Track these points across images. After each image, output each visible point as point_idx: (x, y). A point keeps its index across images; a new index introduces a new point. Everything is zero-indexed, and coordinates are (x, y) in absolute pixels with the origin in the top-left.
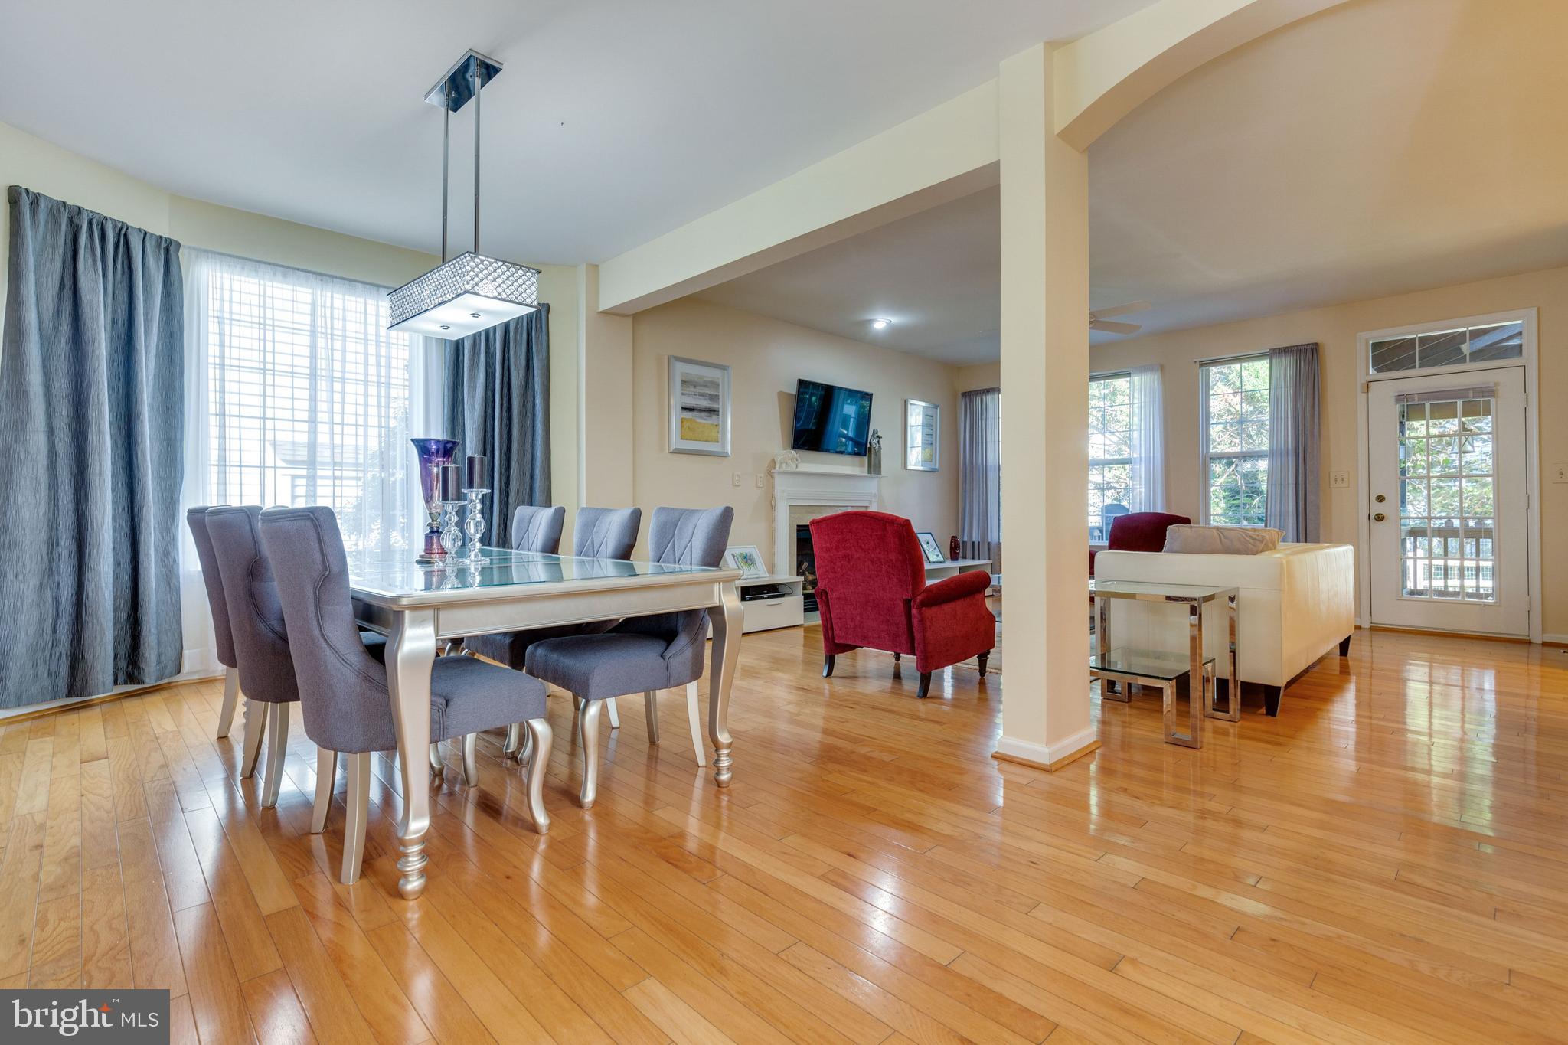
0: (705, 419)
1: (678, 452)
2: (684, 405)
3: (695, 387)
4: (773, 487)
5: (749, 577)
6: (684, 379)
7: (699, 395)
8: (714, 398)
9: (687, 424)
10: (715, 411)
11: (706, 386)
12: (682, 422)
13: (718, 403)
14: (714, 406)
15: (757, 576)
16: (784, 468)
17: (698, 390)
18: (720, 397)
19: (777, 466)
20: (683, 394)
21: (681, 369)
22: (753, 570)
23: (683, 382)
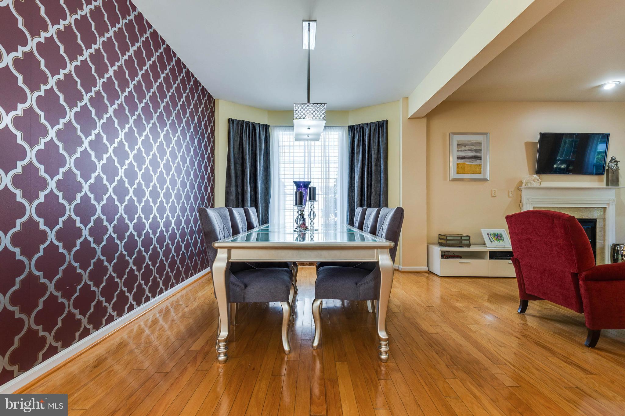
0: (472, 163)
1: (454, 180)
2: (458, 157)
3: (465, 146)
4: (521, 197)
5: (497, 246)
6: (458, 143)
7: (468, 150)
8: (479, 151)
9: (460, 166)
10: (479, 157)
11: (472, 145)
12: (457, 165)
13: (480, 153)
14: (478, 155)
15: (504, 246)
16: (529, 185)
17: (467, 148)
18: (482, 150)
19: (524, 185)
20: (458, 151)
21: (457, 139)
22: (501, 242)
23: (458, 145)
